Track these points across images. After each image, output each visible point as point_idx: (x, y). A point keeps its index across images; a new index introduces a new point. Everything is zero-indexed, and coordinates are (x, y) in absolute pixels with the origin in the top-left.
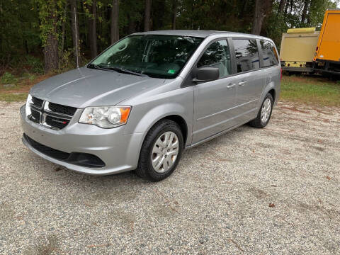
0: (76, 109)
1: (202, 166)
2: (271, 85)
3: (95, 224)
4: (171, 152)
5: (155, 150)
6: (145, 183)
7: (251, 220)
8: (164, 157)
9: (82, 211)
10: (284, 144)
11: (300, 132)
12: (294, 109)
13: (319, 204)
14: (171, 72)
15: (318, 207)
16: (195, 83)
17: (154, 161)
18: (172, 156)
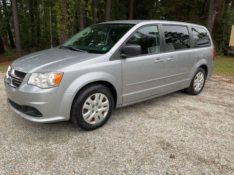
0: (25, 74)
1: (131, 121)
2: (204, 61)
3: (26, 158)
4: (103, 109)
5: (85, 106)
6: (80, 131)
7: (147, 167)
8: (95, 112)
9: (24, 147)
10: (208, 108)
12: (230, 82)
13: (216, 160)
14: (104, 49)
15: (214, 162)
16: (124, 58)
17: (85, 115)
18: (103, 112)
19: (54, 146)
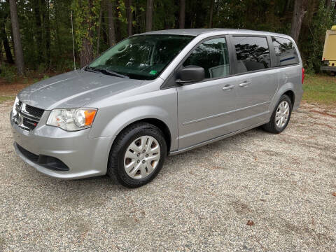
0: (44, 110)
2: (289, 86)
4: (151, 157)
5: (128, 154)
7: (218, 239)
8: (141, 163)
11: (322, 140)
12: (325, 113)
13: (310, 227)
14: (153, 73)
15: (307, 230)
17: (127, 167)
18: (152, 162)
19: (86, 211)
